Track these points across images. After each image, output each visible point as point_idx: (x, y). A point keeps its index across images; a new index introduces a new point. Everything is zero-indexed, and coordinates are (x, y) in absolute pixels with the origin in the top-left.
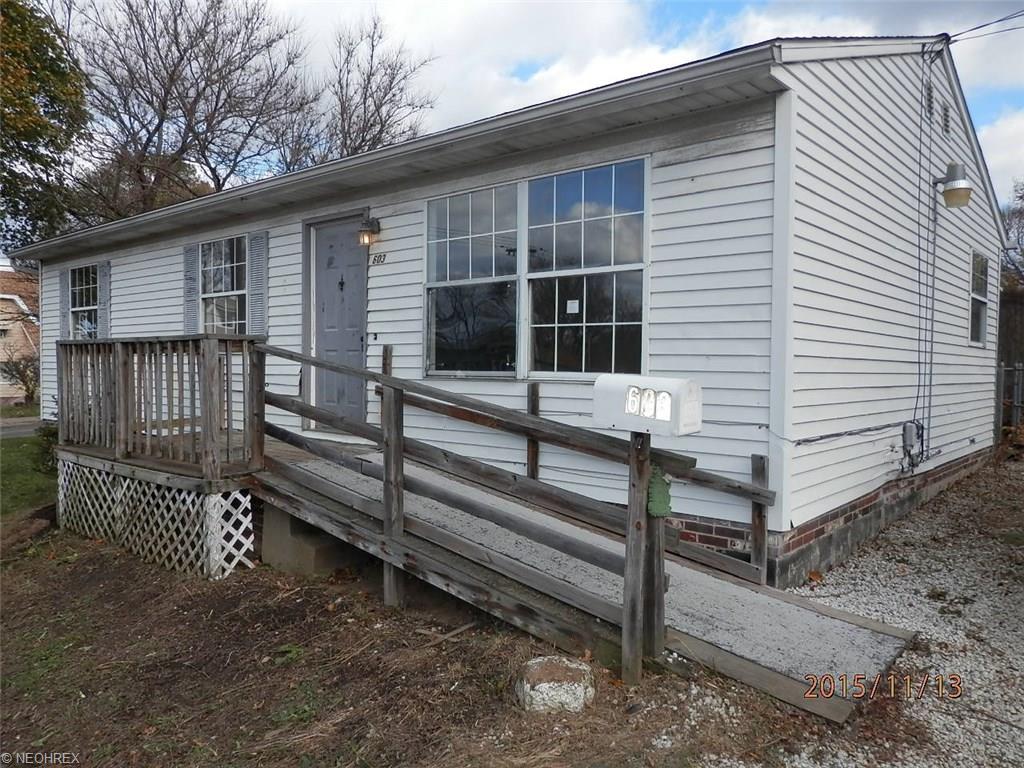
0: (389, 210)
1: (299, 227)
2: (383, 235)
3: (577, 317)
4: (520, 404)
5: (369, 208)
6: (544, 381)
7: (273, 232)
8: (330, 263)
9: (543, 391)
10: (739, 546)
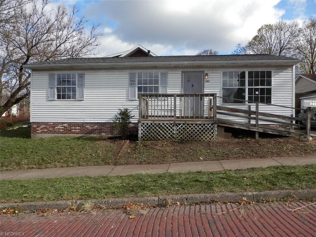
0: (211, 72)
1: (181, 72)
2: (209, 77)
3: (258, 95)
4: (247, 109)
5: (204, 71)
6: (251, 105)
7: (169, 72)
8: (188, 81)
9: (251, 107)
10: (288, 128)
